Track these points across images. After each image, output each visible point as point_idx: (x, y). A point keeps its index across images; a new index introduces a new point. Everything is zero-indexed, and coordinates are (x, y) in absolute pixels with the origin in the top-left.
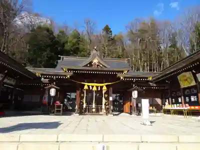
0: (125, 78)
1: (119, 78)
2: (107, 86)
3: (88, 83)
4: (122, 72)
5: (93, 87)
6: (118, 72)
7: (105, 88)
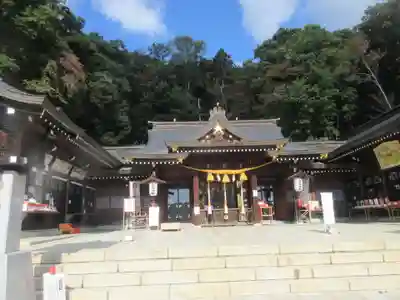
0: (280, 156)
1: (270, 159)
2: (246, 173)
3: (213, 169)
4: (275, 147)
5: (222, 176)
6: (267, 147)
7: (244, 177)
